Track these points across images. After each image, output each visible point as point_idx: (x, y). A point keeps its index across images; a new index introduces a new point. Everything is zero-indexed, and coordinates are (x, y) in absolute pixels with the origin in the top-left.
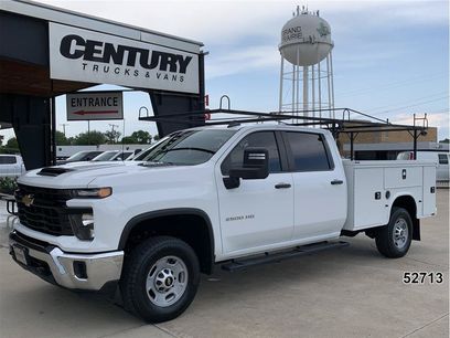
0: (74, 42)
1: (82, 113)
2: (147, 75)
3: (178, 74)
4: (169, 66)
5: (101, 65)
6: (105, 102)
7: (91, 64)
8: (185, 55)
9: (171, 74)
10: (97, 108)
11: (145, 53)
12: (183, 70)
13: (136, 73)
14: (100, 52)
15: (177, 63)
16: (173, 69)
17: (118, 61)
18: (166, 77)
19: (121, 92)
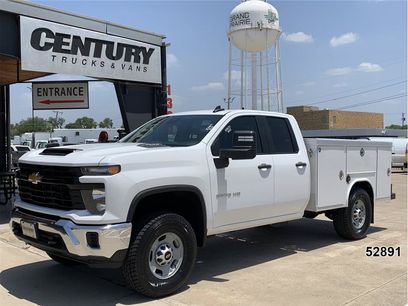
0: (44, 34)
1: (48, 102)
2: (113, 66)
3: (141, 64)
4: (133, 57)
5: (69, 57)
6: (70, 92)
7: (60, 55)
8: (148, 47)
9: (135, 65)
10: (63, 98)
11: (110, 44)
12: (146, 61)
13: (102, 64)
14: (68, 44)
15: (141, 54)
16: (137, 60)
17: (85, 53)
18: (130, 68)
19: (87, 82)
